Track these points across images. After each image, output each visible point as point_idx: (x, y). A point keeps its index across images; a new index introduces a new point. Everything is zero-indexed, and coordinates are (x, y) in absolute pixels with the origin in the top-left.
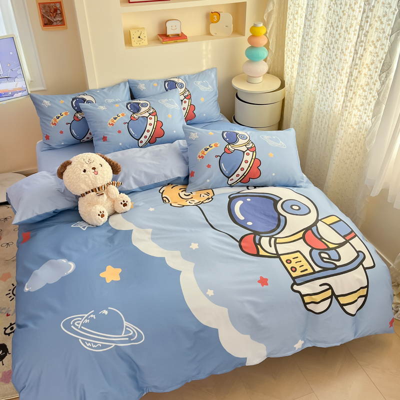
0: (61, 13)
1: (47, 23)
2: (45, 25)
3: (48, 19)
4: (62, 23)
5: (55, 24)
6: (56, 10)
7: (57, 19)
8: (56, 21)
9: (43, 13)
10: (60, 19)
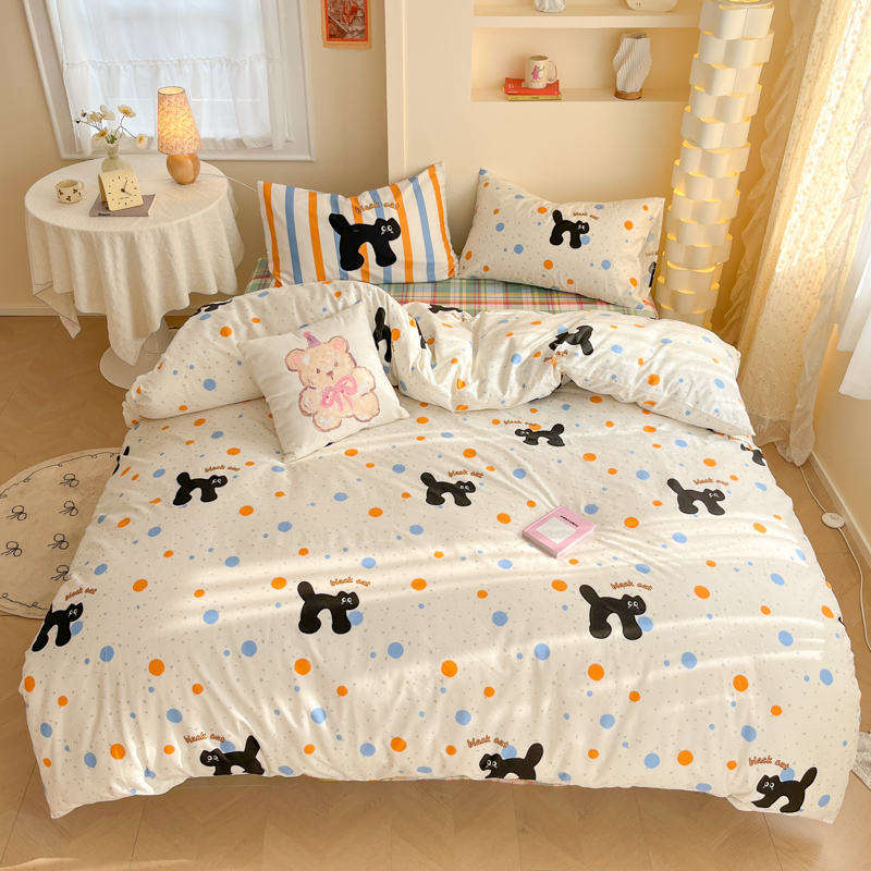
0: (364, 17)
1: (335, 34)
2: (331, 36)
3: (338, 27)
4: (364, 35)
5: (349, 36)
6: (354, 10)
7: (355, 28)
8: (352, 32)
9: (332, 14)
10: (360, 28)
